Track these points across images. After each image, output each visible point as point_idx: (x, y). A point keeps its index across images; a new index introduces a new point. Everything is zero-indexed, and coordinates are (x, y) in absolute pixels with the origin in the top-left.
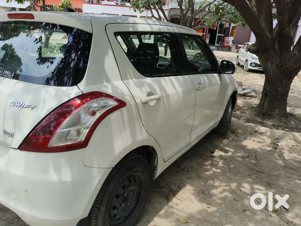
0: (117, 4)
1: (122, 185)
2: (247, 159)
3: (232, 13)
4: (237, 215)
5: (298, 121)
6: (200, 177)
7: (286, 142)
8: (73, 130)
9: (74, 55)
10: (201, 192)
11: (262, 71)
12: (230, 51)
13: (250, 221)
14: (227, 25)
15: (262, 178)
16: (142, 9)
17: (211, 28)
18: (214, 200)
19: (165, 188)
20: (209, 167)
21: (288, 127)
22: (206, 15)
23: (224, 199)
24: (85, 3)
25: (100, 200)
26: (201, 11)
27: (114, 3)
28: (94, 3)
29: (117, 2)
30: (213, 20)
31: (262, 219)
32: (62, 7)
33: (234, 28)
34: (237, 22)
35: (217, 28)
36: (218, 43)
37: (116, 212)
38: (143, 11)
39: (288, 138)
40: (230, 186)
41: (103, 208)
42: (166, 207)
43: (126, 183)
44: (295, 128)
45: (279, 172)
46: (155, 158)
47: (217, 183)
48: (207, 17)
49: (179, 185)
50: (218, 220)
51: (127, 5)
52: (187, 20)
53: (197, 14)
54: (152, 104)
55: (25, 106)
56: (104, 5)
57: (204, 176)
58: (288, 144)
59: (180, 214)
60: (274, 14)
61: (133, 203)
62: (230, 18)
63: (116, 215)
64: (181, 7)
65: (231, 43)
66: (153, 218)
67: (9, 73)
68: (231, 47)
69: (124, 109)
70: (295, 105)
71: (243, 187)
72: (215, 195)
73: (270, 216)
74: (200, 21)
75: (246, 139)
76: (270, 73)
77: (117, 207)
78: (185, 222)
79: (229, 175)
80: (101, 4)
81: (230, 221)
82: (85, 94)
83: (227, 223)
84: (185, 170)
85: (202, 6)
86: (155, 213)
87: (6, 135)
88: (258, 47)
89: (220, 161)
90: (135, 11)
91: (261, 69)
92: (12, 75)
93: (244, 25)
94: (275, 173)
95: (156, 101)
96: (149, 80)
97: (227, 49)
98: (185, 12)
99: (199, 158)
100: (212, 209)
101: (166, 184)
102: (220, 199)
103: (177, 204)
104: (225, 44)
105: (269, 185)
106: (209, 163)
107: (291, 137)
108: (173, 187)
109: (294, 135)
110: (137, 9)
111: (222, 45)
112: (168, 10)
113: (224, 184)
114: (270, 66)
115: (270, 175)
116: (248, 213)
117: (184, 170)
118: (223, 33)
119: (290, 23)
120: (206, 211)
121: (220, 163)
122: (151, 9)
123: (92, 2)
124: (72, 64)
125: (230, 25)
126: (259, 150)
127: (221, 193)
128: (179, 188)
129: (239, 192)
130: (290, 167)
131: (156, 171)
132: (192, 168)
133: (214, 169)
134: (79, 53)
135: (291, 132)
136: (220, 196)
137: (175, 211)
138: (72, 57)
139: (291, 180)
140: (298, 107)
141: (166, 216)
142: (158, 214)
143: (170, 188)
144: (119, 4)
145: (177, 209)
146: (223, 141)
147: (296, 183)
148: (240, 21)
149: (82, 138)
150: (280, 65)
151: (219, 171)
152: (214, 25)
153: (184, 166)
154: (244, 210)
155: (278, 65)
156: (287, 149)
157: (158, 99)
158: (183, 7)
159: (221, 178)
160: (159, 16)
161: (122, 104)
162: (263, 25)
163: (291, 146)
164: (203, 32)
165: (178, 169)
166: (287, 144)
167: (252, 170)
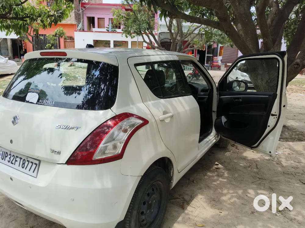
0: (108, 30)
1: (147, 193)
2: (250, 169)
3: (219, 35)
4: (246, 217)
5: (291, 131)
6: (209, 187)
7: (282, 151)
8: (110, 145)
9: (103, 86)
10: (212, 200)
11: (253, 87)
12: (220, 70)
13: (258, 220)
14: (215, 46)
15: (265, 184)
16: (133, 35)
17: (200, 50)
18: (225, 206)
19: (179, 199)
20: (216, 178)
21: (283, 137)
22: (194, 38)
23: (233, 204)
24: (77, 31)
25: (132, 206)
26: (190, 34)
27: (104, 30)
28: (85, 30)
29: (107, 29)
30: (201, 42)
31: (269, 218)
32: (55, 36)
33: (221, 48)
34: (224, 43)
35: (206, 48)
36: (207, 63)
37: (143, 217)
38: (134, 37)
39: (283, 147)
40: (237, 193)
41: (135, 213)
42: (183, 215)
43: (150, 191)
44: (289, 138)
45: (279, 178)
46: (171, 170)
47: (225, 191)
48: (195, 40)
49: (191, 195)
50: (230, 222)
51: (118, 32)
52: (177, 44)
53: (186, 37)
54: (167, 121)
55: (70, 127)
56: (95, 32)
57: (212, 186)
58: (285, 153)
59: (196, 219)
60: (258, 35)
61: (156, 210)
62: (218, 39)
63: (143, 221)
64: (171, 31)
65: (220, 62)
66: (173, 225)
67: (50, 102)
68: (220, 66)
69: (147, 126)
70: (287, 117)
71: (249, 193)
72: (225, 201)
73: (275, 216)
74: (189, 44)
75: (246, 150)
76: (260, 89)
77: (144, 212)
78: (202, 225)
79: (234, 183)
80: (93, 32)
81: (241, 222)
82: (118, 115)
83: (238, 224)
84: (195, 182)
85: (190, 29)
86: (174, 220)
87: (53, 154)
88: (248, 67)
89: (225, 172)
90: (127, 37)
91: (252, 85)
92: (53, 103)
93: (232, 46)
94: (276, 179)
95: (170, 118)
96: (162, 101)
97: (217, 68)
98: (174, 36)
99: (205, 171)
100: (224, 213)
101: (180, 195)
102: (229, 204)
103: (192, 212)
104: (215, 64)
105: (271, 190)
106: (216, 174)
107: (287, 146)
108: (186, 197)
109: (289, 144)
110: (128, 35)
111: (211, 65)
112: (158, 35)
113: (231, 192)
114: (260, 83)
115: (271, 181)
116: (256, 214)
117: (193, 181)
118: (212, 53)
119: (274, 43)
120: (218, 215)
121: (225, 173)
122: (142, 34)
123: (83, 30)
124: (102, 93)
125: (218, 45)
126: (259, 160)
127: (230, 199)
128: (192, 198)
129: (246, 198)
130: (288, 173)
131: (172, 181)
132: (201, 179)
133: (221, 179)
134: (107, 83)
135: (286, 142)
136: (229, 202)
137: (191, 217)
138: (101, 87)
139: (290, 184)
140: (291, 119)
141: (184, 222)
142: (176, 221)
143: (183, 198)
144: (110, 31)
145: (192, 216)
146: (226, 154)
147: (294, 186)
148: (228, 42)
149: (119, 151)
150: (269, 81)
151: (225, 180)
152: (203, 47)
153: (193, 178)
154: (252, 212)
155: (267, 81)
156: (284, 157)
157: (172, 117)
158: (173, 31)
159: (228, 186)
160: (150, 40)
161: (146, 122)
162: (250, 46)
163: (287, 154)
164: (193, 53)
165: (188, 181)
166: (283, 153)
167: (254, 177)
